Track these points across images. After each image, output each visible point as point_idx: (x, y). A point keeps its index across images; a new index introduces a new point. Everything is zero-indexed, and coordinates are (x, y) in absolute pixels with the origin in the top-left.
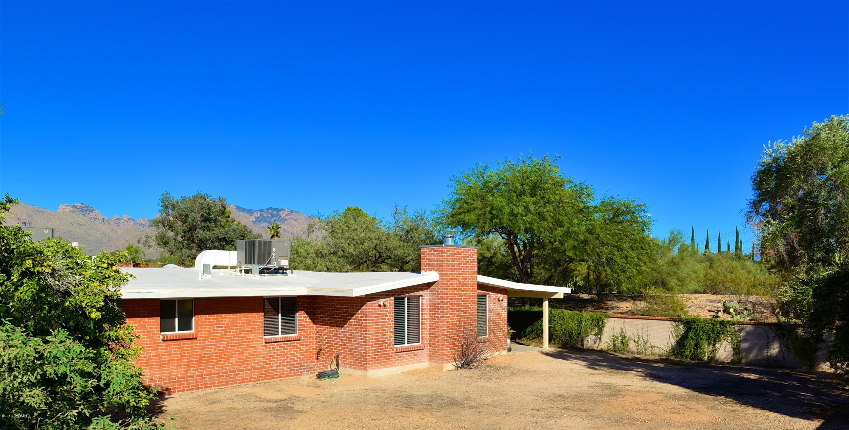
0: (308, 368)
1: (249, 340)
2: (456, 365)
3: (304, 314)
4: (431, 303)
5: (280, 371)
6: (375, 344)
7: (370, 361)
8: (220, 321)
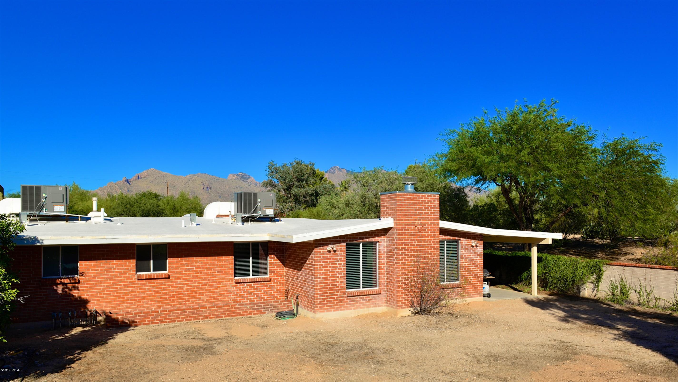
0: (272, 307)
1: (220, 281)
2: (413, 311)
3: (274, 258)
4: (388, 249)
5: (243, 310)
6: (323, 288)
7: (318, 304)
8: (192, 264)
